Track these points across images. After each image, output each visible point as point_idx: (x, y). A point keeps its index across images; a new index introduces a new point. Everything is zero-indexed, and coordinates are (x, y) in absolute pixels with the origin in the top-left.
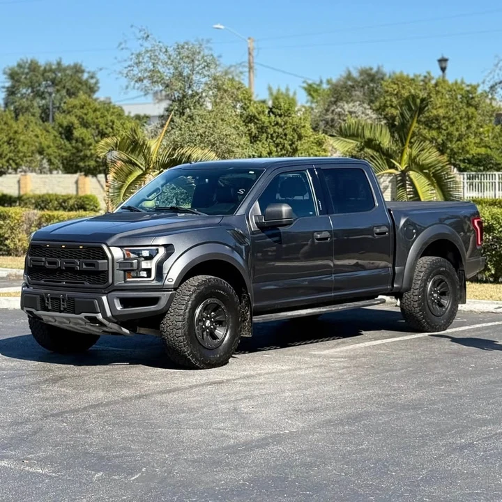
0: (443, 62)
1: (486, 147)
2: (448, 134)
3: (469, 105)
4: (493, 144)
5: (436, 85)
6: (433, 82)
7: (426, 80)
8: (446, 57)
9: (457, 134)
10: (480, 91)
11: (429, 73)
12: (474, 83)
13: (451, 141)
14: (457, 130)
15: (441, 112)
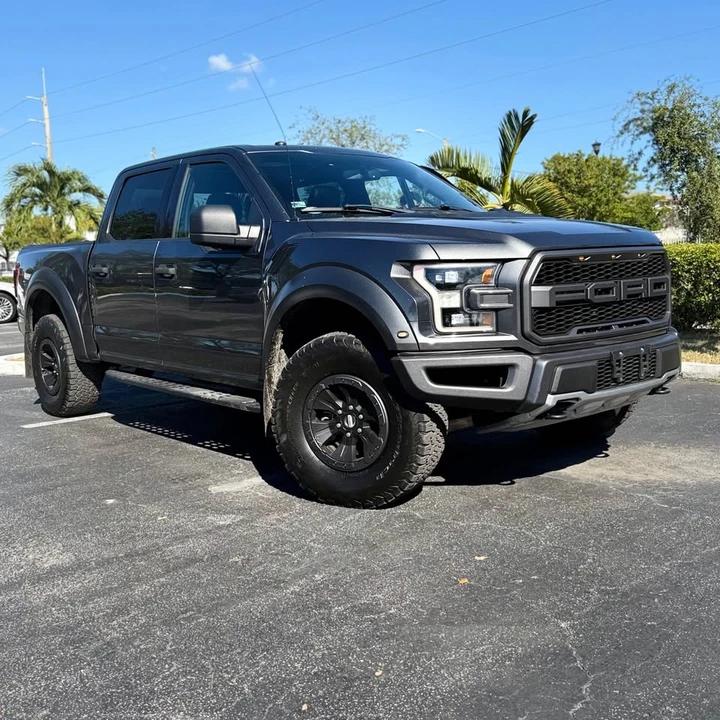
0: (596, 145)
1: (631, 211)
2: (598, 200)
3: (615, 175)
4: (638, 210)
5: (587, 160)
6: (585, 158)
7: (579, 156)
8: (599, 142)
9: (605, 199)
10: (625, 163)
11: (580, 151)
12: (619, 158)
13: (600, 206)
14: (605, 196)
15: (592, 182)
